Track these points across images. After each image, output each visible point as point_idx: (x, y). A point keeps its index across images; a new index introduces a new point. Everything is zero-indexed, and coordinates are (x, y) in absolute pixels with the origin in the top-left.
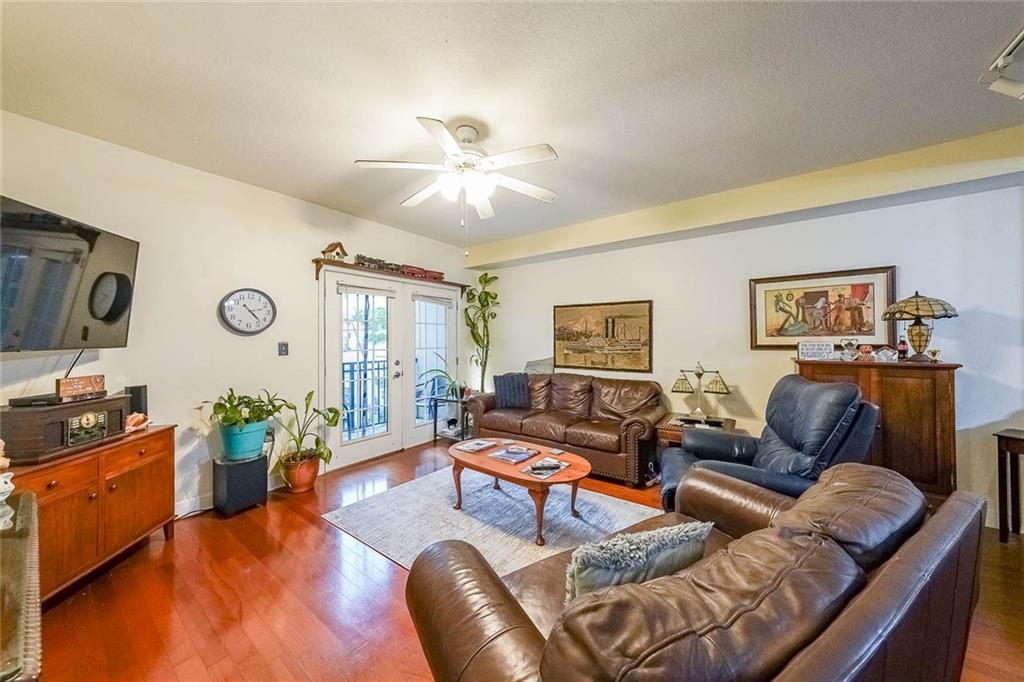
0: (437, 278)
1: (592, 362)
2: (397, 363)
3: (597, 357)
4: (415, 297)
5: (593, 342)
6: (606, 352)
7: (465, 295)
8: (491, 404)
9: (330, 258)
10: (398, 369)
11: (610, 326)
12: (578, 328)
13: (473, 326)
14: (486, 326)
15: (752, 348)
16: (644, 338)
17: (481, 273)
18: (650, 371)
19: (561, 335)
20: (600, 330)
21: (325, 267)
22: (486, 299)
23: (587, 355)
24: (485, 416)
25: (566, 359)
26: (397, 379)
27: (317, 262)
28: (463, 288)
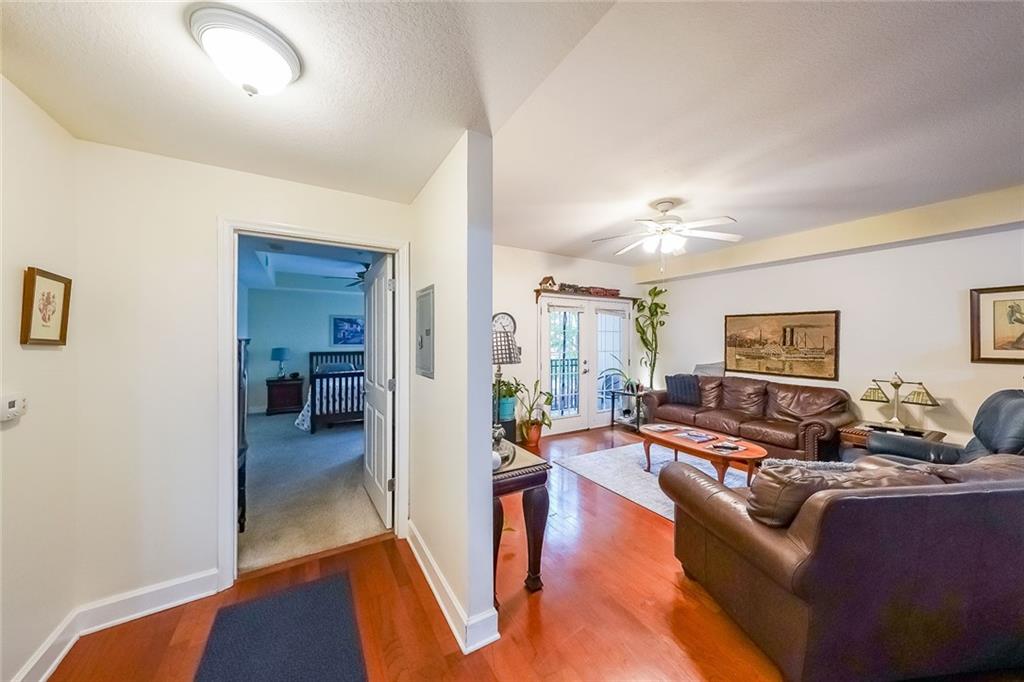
0: (614, 294)
1: (768, 368)
2: (585, 363)
3: (773, 363)
4: (597, 311)
5: (769, 349)
6: (783, 358)
7: (636, 306)
8: (664, 399)
9: (545, 287)
10: (586, 367)
11: (788, 336)
12: (752, 335)
13: (642, 332)
14: (654, 333)
15: (973, 360)
16: (830, 346)
17: (651, 287)
18: (836, 378)
19: (731, 342)
20: (778, 338)
21: (543, 294)
22: (655, 309)
23: (762, 361)
24: (660, 408)
25: (737, 365)
26: (585, 375)
27: (538, 292)
28: (635, 301)
